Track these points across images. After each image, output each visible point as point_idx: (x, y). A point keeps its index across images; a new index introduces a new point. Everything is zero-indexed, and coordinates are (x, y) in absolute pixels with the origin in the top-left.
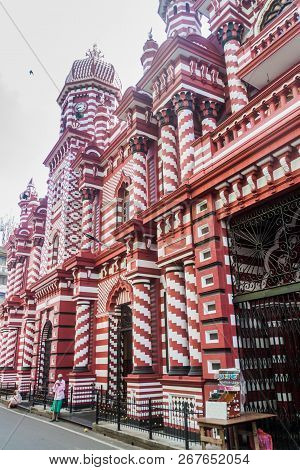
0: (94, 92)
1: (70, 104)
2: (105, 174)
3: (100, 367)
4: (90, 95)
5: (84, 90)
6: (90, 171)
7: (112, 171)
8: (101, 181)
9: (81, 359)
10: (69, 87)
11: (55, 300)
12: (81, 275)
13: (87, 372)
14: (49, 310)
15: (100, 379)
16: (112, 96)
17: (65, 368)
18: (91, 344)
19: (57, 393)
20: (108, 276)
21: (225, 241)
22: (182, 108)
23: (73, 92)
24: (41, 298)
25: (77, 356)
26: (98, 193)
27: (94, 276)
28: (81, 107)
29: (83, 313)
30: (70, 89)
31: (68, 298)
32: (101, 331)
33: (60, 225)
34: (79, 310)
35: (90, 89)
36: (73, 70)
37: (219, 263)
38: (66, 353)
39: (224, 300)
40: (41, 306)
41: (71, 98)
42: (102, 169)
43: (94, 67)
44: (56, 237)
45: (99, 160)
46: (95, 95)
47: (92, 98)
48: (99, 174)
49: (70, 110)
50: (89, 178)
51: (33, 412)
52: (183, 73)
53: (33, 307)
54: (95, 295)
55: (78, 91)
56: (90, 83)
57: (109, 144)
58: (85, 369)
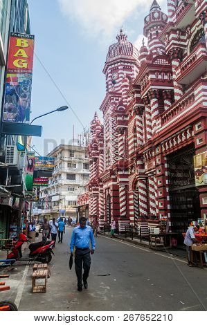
0: (122, 65)
1: (109, 75)
2: (128, 119)
3: (131, 216)
4: (120, 68)
5: (116, 65)
6: (121, 118)
7: (131, 118)
8: (126, 123)
9: (123, 212)
10: (108, 64)
11: (111, 184)
12: (120, 173)
13: (126, 218)
14: (108, 188)
15: (131, 221)
16: (132, 65)
17: (117, 216)
18: (127, 205)
19: (112, 226)
20: (132, 174)
21: (166, 165)
22: (152, 98)
23: (110, 67)
24: (105, 182)
25: (121, 210)
26: (125, 129)
27: (126, 173)
28: (115, 75)
29: (122, 191)
30: (109, 66)
31: (115, 183)
32: (131, 199)
33: (110, 145)
34: (120, 189)
35: (119, 64)
36: (109, 53)
37: (163, 175)
38: (117, 209)
39: (165, 190)
40: (105, 186)
41: (110, 71)
42: (126, 116)
43: (120, 49)
44: (109, 151)
45: (124, 112)
46: (122, 67)
47: (121, 69)
48: (125, 119)
49: (110, 79)
50: (120, 122)
51: (104, 235)
52: (152, 79)
53: (102, 186)
54: (127, 182)
55: (113, 66)
56: (119, 61)
57: (129, 101)
58: (125, 216)
